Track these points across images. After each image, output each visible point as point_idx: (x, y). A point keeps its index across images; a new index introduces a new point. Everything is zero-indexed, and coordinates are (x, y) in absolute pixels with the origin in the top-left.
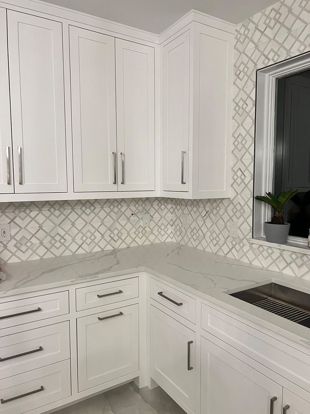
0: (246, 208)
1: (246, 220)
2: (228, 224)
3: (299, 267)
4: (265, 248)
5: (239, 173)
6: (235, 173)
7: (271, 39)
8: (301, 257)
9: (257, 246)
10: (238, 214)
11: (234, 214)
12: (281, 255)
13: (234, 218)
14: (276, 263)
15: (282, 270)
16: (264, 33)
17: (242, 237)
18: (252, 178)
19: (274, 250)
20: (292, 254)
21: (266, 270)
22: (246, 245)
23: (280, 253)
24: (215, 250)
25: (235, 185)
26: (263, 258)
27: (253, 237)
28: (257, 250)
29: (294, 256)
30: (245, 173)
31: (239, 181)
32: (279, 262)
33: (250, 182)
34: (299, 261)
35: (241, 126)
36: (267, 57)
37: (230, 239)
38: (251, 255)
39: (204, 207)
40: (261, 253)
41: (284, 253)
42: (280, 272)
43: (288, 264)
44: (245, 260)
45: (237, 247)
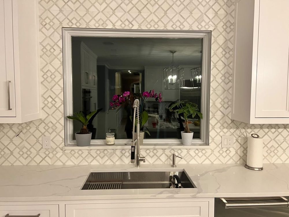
0: (58, 125)
1: (58, 134)
2: (40, 139)
3: (102, 158)
4: (76, 151)
5: (50, 100)
6: (46, 99)
7: (73, 11)
8: (103, 152)
9: (69, 151)
10: (50, 130)
11: (47, 130)
12: (89, 153)
13: (47, 134)
14: (85, 160)
15: (90, 163)
16: (66, 4)
17: (54, 146)
18: (62, 104)
19: (83, 151)
20: (97, 151)
21: (78, 166)
22: (59, 152)
23: (88, 152)
24: (25, 162)
25: (46, 109)
26: (75, 159)
27: (65, 145)
28: (70, 154)
29: (98, 152)
30: (55, 100)
31: (50, 105)
32: (88, 158)
33: (61, 107)
34: (102, 155)
35: (49, 64)
36: (70, 21)
37: (43, 150)
38: (64, 159)
39: (10, 128)
40: (73, 155)
41: (91, 151)
42: (88, 165)
43: (94, 158)
44: (59, 163)
45: (51, 155)
